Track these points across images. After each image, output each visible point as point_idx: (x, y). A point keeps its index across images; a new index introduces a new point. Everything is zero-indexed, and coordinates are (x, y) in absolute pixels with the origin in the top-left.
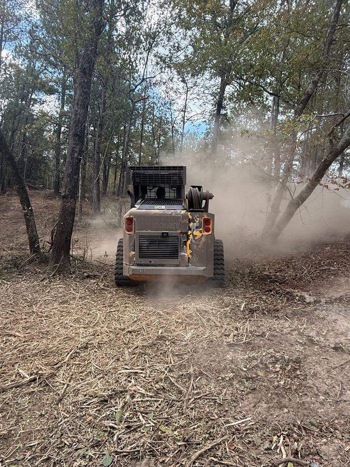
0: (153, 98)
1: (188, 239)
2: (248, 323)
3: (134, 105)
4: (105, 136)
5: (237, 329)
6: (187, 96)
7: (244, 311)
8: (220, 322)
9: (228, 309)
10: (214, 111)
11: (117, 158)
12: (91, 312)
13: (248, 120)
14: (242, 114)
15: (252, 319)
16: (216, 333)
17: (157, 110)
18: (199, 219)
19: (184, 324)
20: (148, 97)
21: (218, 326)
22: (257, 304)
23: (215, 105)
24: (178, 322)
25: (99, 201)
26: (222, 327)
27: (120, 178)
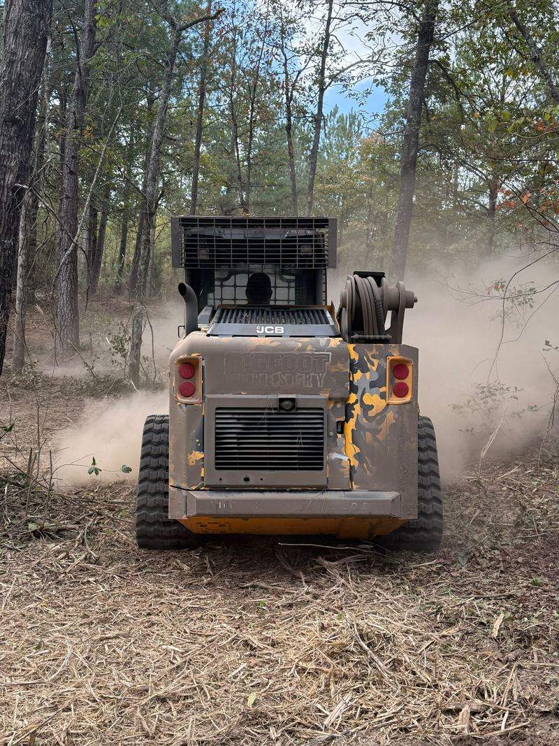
0: (233, 16)
1: (348, 416)
2: (513, 675)
3: (179, 38)
4: (95, 125)
5: (480, 693)
6: (330, 10)
7: (500, 639)
8: (429, 671)
9: (452, 631)
10: (409, 53)
11: (129, 190)
12: (46, 640)
13: (508, 79)
14: (492, 60)
15: (525, 664)
16: (421, 705)
17: (244, 50)
18: (377, 361)
19: (322, 677)
20: (219, 12)
21: (424, 685)
22: (541, 617)
23: (413, 36)
24: (304, 670)
25: (75, 311)
26: (436, 686)
27: (137, 248)
